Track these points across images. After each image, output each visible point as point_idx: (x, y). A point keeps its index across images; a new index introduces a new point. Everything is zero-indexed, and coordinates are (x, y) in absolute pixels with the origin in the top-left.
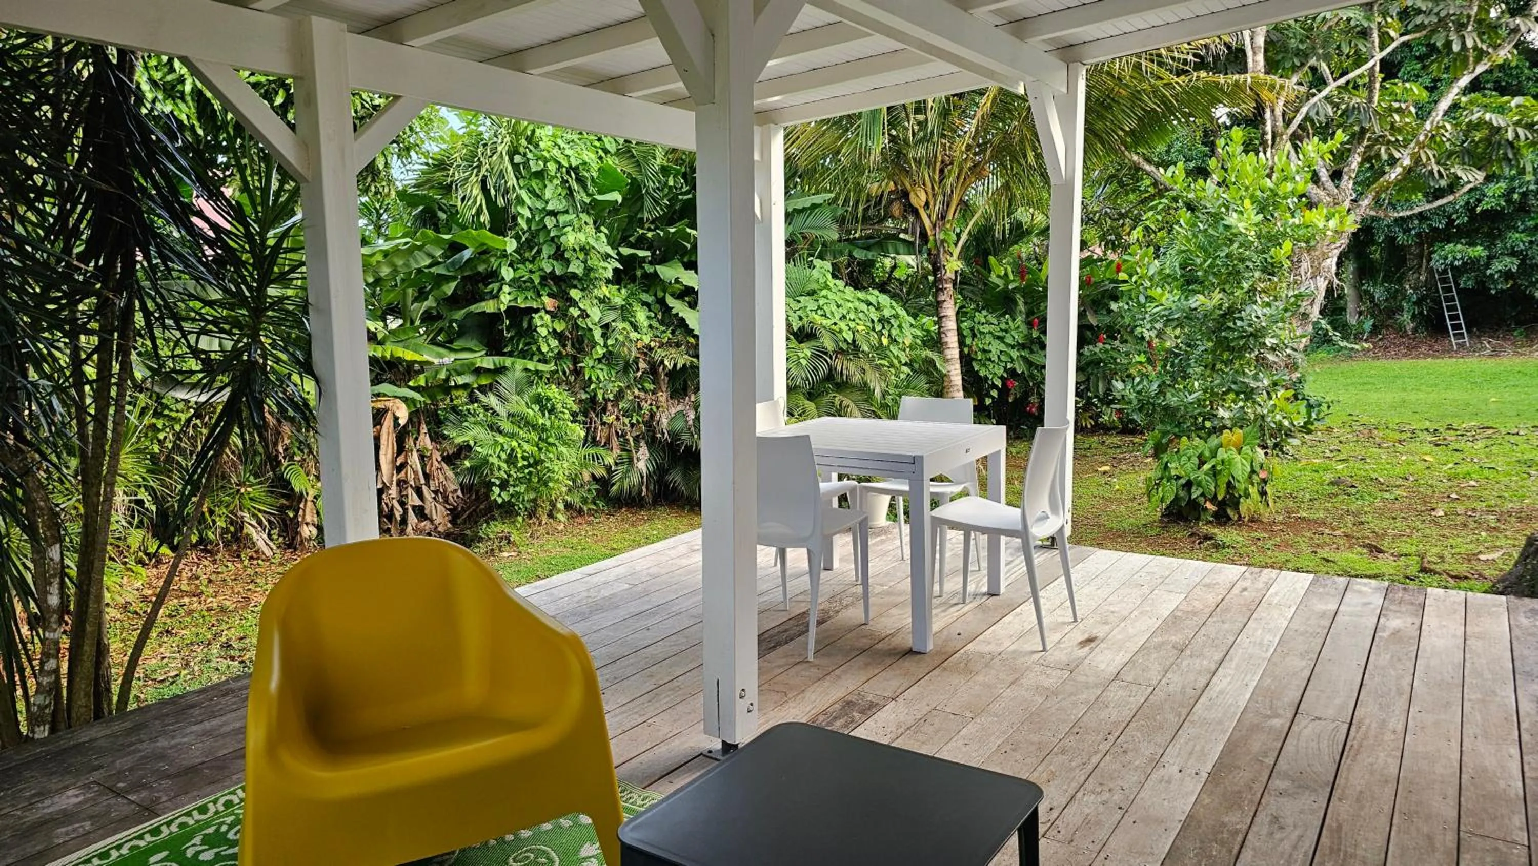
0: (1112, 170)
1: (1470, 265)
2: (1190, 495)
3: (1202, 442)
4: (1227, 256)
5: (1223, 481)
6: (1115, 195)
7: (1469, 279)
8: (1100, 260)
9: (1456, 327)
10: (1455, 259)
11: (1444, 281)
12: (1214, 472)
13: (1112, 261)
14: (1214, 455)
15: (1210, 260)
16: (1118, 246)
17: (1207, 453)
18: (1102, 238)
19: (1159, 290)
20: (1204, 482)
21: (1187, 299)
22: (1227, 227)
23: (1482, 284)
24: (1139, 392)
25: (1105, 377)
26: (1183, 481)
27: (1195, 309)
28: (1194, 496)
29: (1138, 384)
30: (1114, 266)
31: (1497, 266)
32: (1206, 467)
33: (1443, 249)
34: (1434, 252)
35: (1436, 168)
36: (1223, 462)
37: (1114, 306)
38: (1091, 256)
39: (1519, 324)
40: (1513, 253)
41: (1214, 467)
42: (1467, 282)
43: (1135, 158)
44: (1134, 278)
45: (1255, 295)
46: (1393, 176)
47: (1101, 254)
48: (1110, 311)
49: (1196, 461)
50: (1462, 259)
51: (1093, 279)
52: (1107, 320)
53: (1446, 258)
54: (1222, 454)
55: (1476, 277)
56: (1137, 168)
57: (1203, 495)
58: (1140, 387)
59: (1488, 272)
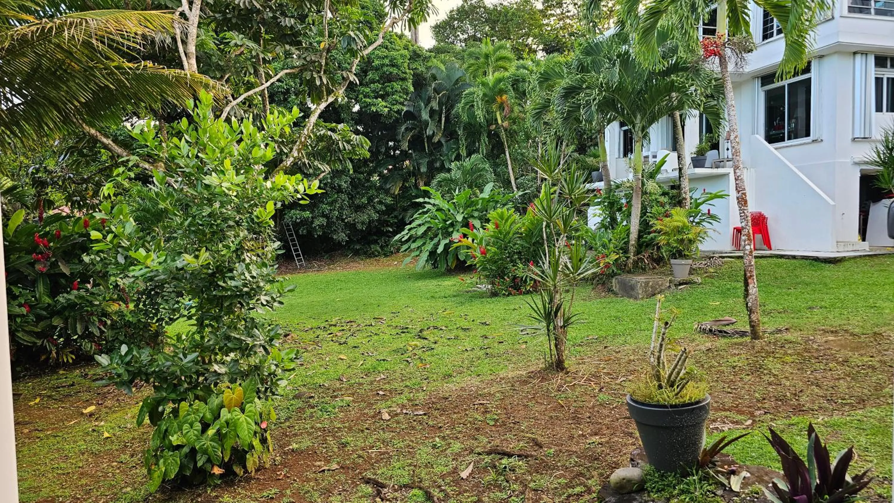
0: (71, 143)
1: (304, 222)
2: (196, 463)
3: (202, 404)
4: (209, 215)
5: (229, 443)
6: (77, 163)
7: (304, 229)
8: (68, 216)
9: (298, 255)
10: (297, 218)
11: (289, 230)
12: (220, 436)
13: (80, 218)
14: (217, 417)
15: (190, 219)
16: (84, 206)
17: (209, 416)
18: (69, 199)
19: (142, 251)
20: (210, 449)
21: (174, 260)
22: (207, 187)
23: (310, 233)
24: (128, 364)
25: (82, 319)
26: (186, 450)
27: (182, 269)
28: (199, 464)
29: (127, 354)
30: (82, 222)
31: (317, 222)
32: (211, 432)
33: (289, 212)
34: (285, 214)
35: (307, 162)
36: (227, 423)
37: (86, 259)
38: (61, 213)
39: (326, 252)
40: (324, 215)
41: (218, 431)
42: (303, 231)
43: (93, 131)
44: (110, 237)
45: (243, 253)
46: (289, 163)
47: (69, 212)
48: (81, 261)
49: (198, 426)
50: (300, 218)
51: (62, 233)
52: (80, 268)
53: (292, 218)
54: (225, 414)
55: (307, 228)
56: (94, 141)
57: (209, 460)
58: (128, 359)
59: (313, 225)
